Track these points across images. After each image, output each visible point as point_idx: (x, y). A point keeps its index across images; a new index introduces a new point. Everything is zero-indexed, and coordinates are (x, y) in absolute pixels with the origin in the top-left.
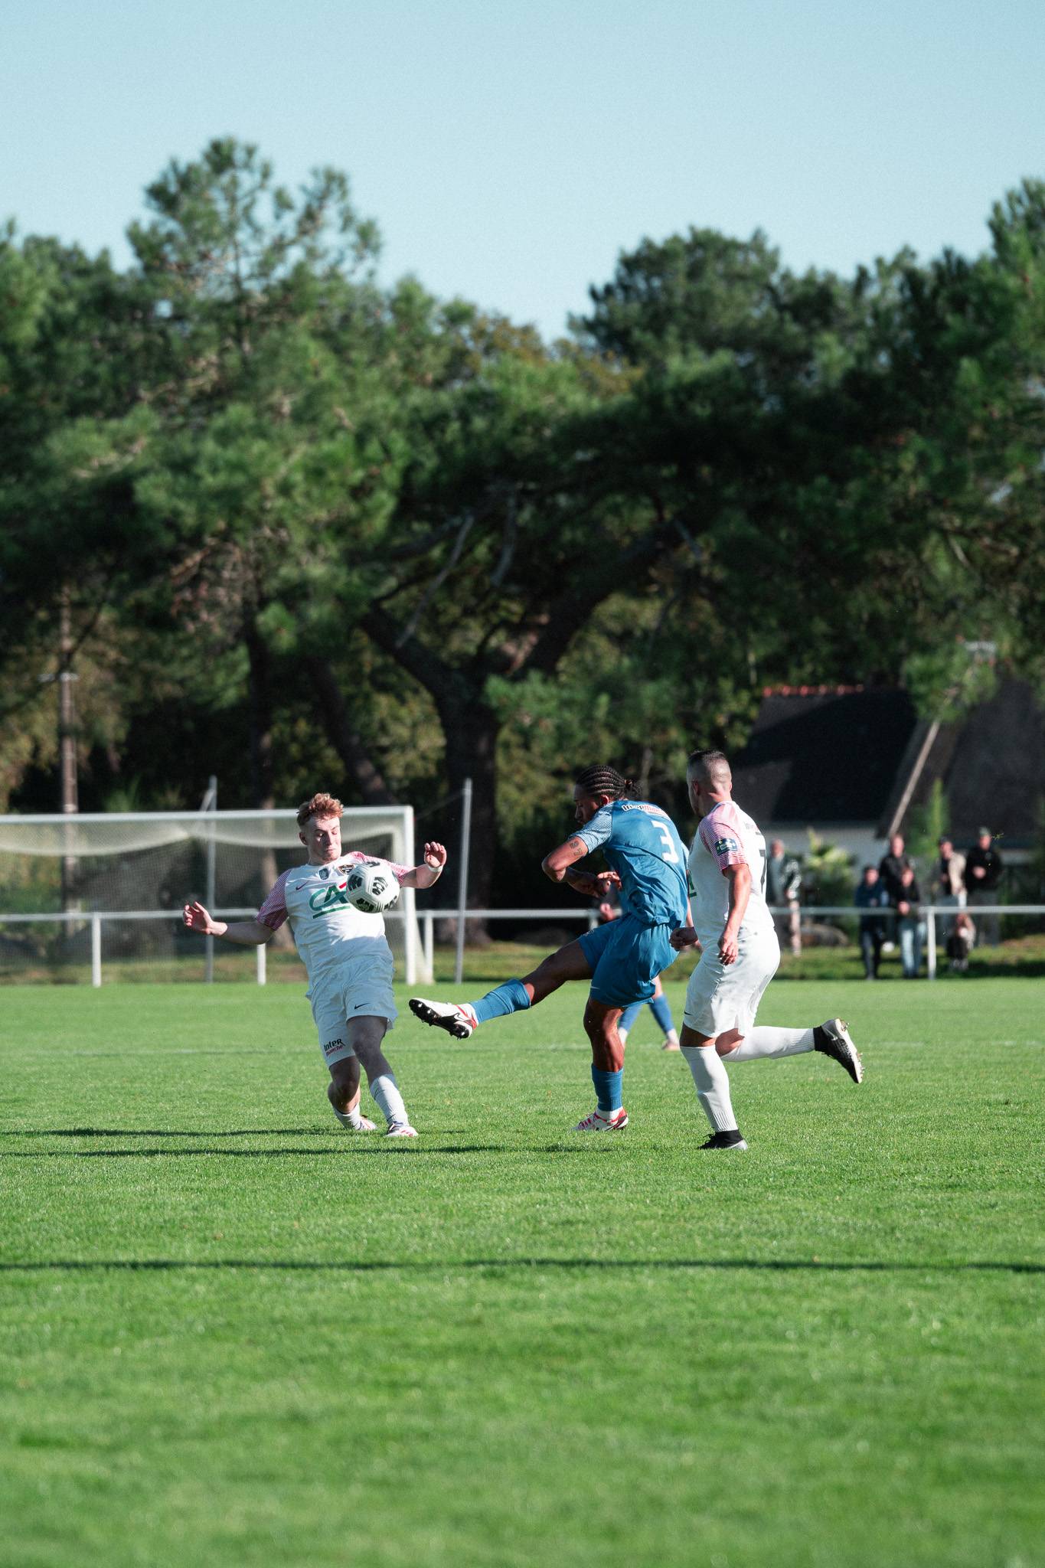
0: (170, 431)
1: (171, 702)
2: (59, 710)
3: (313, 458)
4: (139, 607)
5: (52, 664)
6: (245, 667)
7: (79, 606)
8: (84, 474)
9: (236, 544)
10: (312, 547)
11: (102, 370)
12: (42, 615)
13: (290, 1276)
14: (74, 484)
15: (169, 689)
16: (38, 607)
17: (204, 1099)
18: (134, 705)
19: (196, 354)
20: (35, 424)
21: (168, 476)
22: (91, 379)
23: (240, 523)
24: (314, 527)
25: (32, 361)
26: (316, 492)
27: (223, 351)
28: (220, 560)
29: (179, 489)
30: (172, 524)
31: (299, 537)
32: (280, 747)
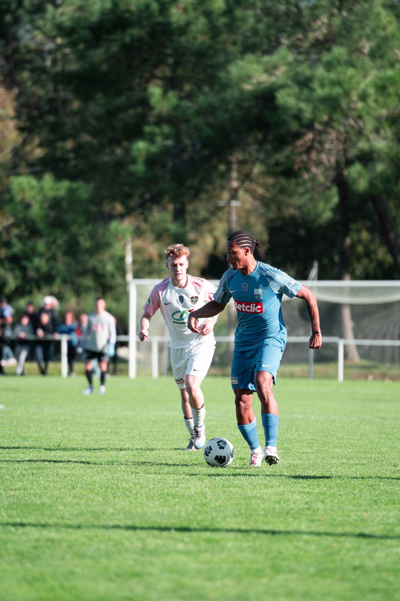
0: (298, 62)
1: (293, 219)
2: (229, 221)
3: (380, 79)
4: (277, 164)
5: (226, 195)
6: (335, 200)
7: (242, 163)
8: (248, 87)
9: (333, 128)
10: (377, 131)
11: (261, 26)
12: (222, 168)
13: (363, 542)
14: (242, 92)
15: (291, 211)
16: (220, 162)
17: (310, 443)
18: (272, 221)
19: (315, 18)
20: (222, 58)
21: (296, 89)
22: (255, 32)
23: (337, 116)
24: (378, 119)
25: (222, 21)
26: (381, 99)
27: (332, 15)
28: (324, 137)
29: (303, 97)
30: (297, 117)
31: (369, 125)
32: (353, 246)
